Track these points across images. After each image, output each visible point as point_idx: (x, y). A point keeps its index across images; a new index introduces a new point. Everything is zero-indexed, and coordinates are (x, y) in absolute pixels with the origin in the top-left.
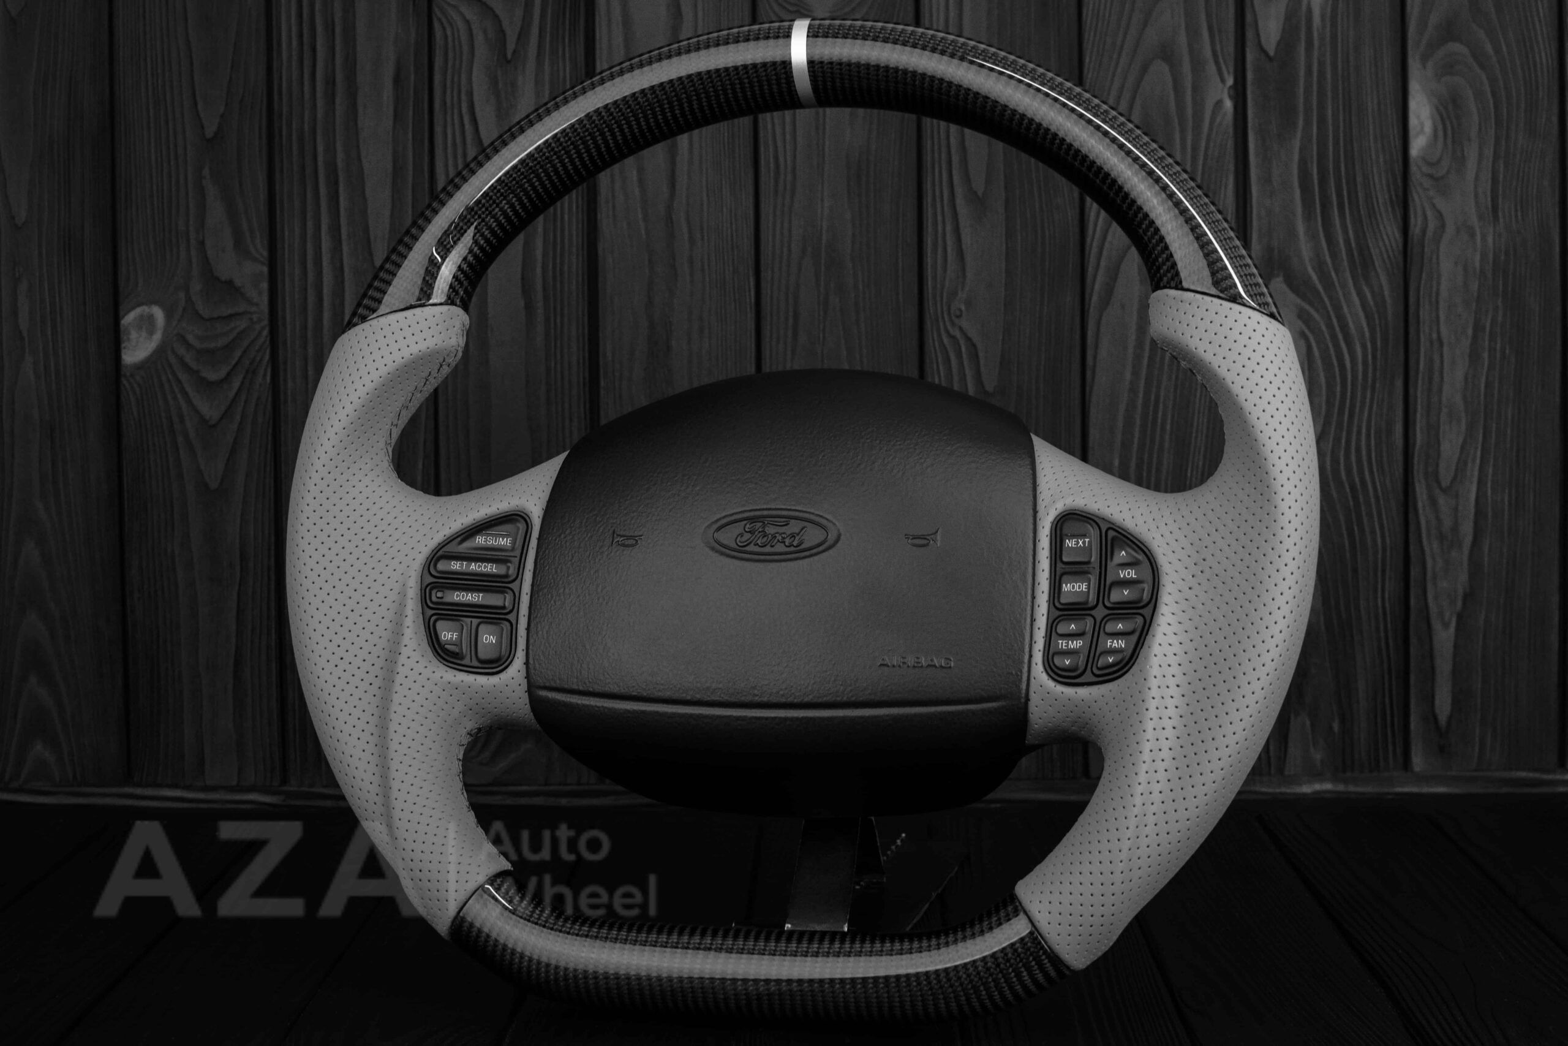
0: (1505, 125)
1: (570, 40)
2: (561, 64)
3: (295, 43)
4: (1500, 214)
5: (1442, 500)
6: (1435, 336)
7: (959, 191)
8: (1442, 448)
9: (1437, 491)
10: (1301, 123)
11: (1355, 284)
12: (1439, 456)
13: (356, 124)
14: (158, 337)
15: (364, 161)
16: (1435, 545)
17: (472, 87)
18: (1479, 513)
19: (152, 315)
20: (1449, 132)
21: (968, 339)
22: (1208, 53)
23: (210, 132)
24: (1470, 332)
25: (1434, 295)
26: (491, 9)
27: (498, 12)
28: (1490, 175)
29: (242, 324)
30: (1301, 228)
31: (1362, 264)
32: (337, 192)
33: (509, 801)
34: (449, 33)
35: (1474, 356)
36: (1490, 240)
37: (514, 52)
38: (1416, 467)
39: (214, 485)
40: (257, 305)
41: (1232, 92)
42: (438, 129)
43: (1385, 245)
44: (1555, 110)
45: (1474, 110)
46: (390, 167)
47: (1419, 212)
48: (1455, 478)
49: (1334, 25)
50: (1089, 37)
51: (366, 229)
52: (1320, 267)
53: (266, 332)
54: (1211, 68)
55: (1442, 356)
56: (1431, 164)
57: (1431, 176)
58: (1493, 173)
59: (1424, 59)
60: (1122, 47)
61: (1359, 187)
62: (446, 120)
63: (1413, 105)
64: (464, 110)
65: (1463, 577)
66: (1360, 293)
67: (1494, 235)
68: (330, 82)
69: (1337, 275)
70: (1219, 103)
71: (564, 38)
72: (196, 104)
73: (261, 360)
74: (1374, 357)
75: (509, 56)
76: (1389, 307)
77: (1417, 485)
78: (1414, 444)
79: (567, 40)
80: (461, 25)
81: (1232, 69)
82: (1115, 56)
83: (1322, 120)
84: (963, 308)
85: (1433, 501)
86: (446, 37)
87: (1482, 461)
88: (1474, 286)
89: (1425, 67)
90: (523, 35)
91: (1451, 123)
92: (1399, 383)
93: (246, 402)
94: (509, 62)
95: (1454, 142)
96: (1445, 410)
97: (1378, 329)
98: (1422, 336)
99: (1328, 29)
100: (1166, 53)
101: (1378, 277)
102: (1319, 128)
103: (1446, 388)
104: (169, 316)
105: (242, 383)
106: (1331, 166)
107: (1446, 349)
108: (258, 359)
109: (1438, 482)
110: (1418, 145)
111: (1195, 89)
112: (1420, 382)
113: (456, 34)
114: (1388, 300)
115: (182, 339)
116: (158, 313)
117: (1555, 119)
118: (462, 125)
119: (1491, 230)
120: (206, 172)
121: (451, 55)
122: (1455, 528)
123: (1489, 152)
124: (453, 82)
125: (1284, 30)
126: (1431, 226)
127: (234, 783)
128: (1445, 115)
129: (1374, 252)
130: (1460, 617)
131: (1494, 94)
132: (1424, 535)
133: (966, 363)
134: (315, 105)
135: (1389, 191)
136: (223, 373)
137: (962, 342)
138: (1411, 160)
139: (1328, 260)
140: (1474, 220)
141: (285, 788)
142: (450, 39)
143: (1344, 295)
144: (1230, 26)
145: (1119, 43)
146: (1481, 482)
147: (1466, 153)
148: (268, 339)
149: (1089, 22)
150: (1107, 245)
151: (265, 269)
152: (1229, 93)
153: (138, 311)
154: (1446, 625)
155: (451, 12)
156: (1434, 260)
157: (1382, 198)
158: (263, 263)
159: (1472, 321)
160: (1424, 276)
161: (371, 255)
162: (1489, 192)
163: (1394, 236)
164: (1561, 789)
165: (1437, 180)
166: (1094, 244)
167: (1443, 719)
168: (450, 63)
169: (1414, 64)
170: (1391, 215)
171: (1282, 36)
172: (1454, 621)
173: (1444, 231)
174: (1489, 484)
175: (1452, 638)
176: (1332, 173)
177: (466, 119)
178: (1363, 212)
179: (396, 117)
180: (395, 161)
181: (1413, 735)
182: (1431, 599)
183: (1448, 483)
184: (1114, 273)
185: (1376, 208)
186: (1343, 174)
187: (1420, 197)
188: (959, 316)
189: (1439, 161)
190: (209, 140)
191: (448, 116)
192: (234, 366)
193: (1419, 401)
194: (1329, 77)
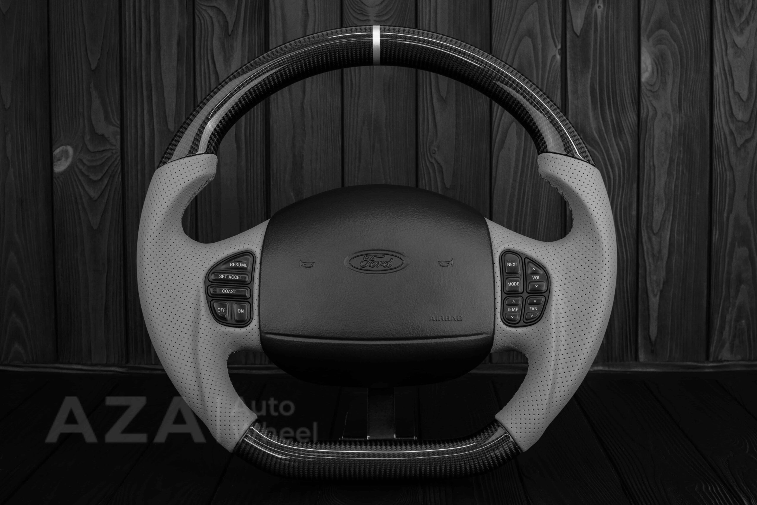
0: (685, 67)
1: (257, 25)
2: (253, 36)
3: (132, 27)
4: (682, 108)
5: (654, 239)
6: (651, 164)
7: (435, 96)
8: (654, 215)
9: (652, 235)
10: (591, 66)
11: (615, 140)
12: (653, 219)
13: (160, 62)
14: (70, 160)
15: (164, 81)
16: (651, 259)
17: (213, 47)
18: (671, 244)
19: (68, 150)
20: (659, 70)
21: (439, 164)
22: (549, 34)
23: (93, 67)
24: (668, 162)
25: (651, 145)
26: (222, 11)
27: (225, 13)
28: (678, 91)
29: (109, 154)
30: (591, 114)
31: (619, 130)
32: (151, 94)
34: (202, 21)
35: (669, 173)
36: (678, 120)
37: (232, 31)
38: (642, 223)
39: (95, 227)
40: (115, 146)
41: (560, 52)
42: (198, 67)
43: (629, 122)
44: (708, 61)
45: (671, 60)
46: (175, 83)
47: (645, 106)
48: (660, 228)
49: (607, 21)
50: (494, 26)
51: (165, 112)
52: (599, 131)
53: (119, 158)
54: (551, 41)
55: (655, 173)
56: (651, 85)
57: (651, 91)
58: (679, 89)
59: (649, 37)
60: (510, 30)
61: (618, 95)
62: (201, 63)
63: (643, 58)
64: (209, 57)
65: (663, 274)
66: (618, 145)
67: (679, 119)
68: (148, 45)
69: (607, 136)
70: (554, 57)
71: (255, 25)
72: (87, 54)
73: (117, 171)
74: (624, 173)
75: (230, 33)
76: (631, 150)
77: (643, 232)
78: (642, 213)
79: (256, 26)
80: (208, 18)
81: (560, 41)
82: (507, 35)
83: (601, 65)
84: (436, 149)
85: (650, 239)
86: (201, 24)
87: (672, 220)
88: (670, 141)
89: (648, 40)
90: (236, 23)
91: (660, 66)
92: (635, 185)
93: (110, 189)
94: (230, 36)
95: (661, 75)
96: (656, 198)
97: (626, 161)
98: (646, 163)
99: (605, 23)
100: (530, 34)
101: (626, 136)
102: (600, 68)
103: (657, 188)
104: (75, 150)
105: (108, 181)
106: (605, 86)
107: (656, 170)
108: (115, 171)
109: (653, 232)
110: (645, 77)
111: (543, 49)
112: (644, 185)
113: (206, 23)
114: (630, 147)
115: (81, 160)
116: (70, 150)
117: (708, 65)
118: (208, 64)
119: (678, 116)
120: (92, 85)
121: (203, 33)
122: (660, 252)
123: (678, 80)
124: (204, 45)
125: (584, 24)
126: (651, 114)
127: (105, 363)
128: (657, 62)
129: (624, 125)
130: (661, 292)
131: (680, 53)
132: (646, 254)
133: (437, 175)
134: (141, 55)
135: (631, 97)
136: (99, 177)
137: (435, 165)
138: (642, 85)
139: (603, 128)
140: (670, 111)
141: (127, 365)
142: (203, 25)
143: (610, 145)
144: (560, 21)
145: (508, 28)
146: (672, 231)
147: (667, 81)
148: (120, 161)
149: (495, 17)
150: (502, 121)
151: (119, 130)
152: (559, 53)
153: (61, 148)
154: (655, 296)
155: (203, 12)
156: (652, 129)
157: (628, 100)
158: (117, 127)
159: (669, 157)
160: (647, 136)
161: (167, 123)
162: (677, 98)
163: (634, 118)
164: (707, 370)
165: (654, 92)
166: (496, 121)
167: (653, 338)
168: (203, 36)
169: (644, 39)
170: (632, 109)
171: (583, 26)
172: (659, 293)
173: (656, 116)
174: (676, 231)
175: (658, 301)
176: (605, 89)
177: (210, 61)
178: (619, 107)
179: (178, 60)
180: (178, 81)
181: (639, 345)
182: (648, 283)
183: (657, 231)
184: (505, 134)
185: (626, 106)
186: (611, 89)
187: (646, 100)
188: (434, 153)
189: (654, 84)
190: (93, 71)
191: (202, 60)
192: (105, 173)
193: (644, 193)
194: (605, 45)
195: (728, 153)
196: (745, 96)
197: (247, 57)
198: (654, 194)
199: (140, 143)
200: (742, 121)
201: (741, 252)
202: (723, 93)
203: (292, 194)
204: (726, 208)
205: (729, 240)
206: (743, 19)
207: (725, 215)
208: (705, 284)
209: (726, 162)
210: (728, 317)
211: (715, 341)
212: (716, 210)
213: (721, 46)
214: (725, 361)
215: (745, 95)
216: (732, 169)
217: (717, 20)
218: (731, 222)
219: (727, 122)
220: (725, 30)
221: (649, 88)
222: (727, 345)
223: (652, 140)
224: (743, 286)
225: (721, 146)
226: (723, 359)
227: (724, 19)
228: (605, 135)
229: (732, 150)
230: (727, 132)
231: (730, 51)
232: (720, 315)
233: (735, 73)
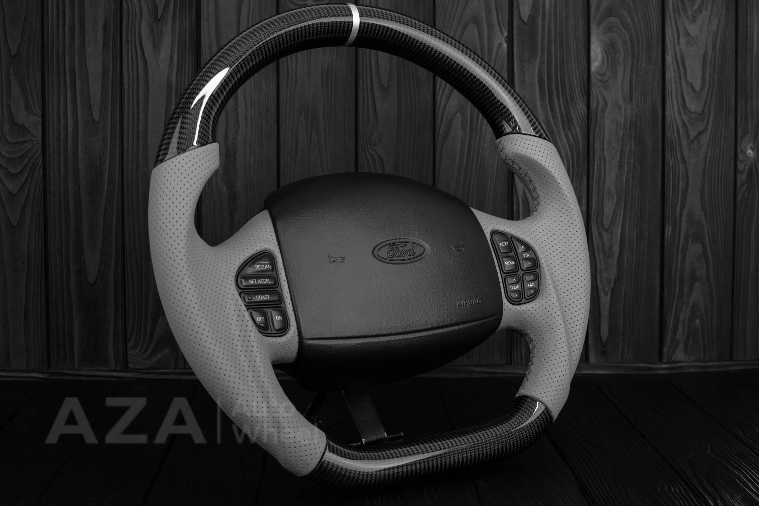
0: (636, 57)
1: (189, 10)
2: (184, 21)
3: (55, 10)
4: (634, 99)
5: (604, 235)
6: (602, 156)
7: (375, 85)
8: (605, 210)
9: (602, 230)
10: (539, 54)
11: (564, 132)
12: (603, 214)
13: (85, 49)
15: (89, 67)
16: (601, 256)
17: (141, 32)
18: (622, 241)
20: (610, 59)
21: (379, 156)
22: (495, 20)
23: (13, 52)
24: (618, 155)
25: (602, 137)
28: (629, 81)
29: (29, 146)
30: (539, 104)
31: (568, 122)
32: (75, 82)
33: (157, 377)
34: (130, 5)
35: (620, 166)
36: (629, 111)
37: (162, 15)
38: (592, 219)
39: (15, 224)
40: (36, 136)
41: (506, 39)
42: (125, 53)
43: (578, 113)
44: (660, 50)
45: (622, 49)
46: (101, 70)
47: (595, 98)
48: (611, 224)
49: (555, 8)
50: (438, 12)
51: (89, 101)
52: (547, 123)
53: (40, 150)
54: (497, 28)
55: (605, 167)
56: (601, 75)
57: (601, 80)
58: (631, 79)
59: (599, 24)
60: (454, 16)
61: (567, 86)
62: (128, 49)
63: (593, 47)
64: (137, 42)
65: (614, 271)
66: (567, 136)
67: (630, 109)
68: (72, 29)
69: (556, 128)
70: (500, 44)
72: (6, 38)
73: (38, 163)
74: (573, 166)
75: (159, 17)
76: (580, 143)
77: (593, 227)
78: (592, 208)
79: (187, 10)
80: (136, 2)
81: (506, 28)
82: (451, 22)
83: (549, 53)
84: (377, 141)
85: (600, 235)
86: (129, 7)
87: (623, 217)
88: (621, 133)
89: (598, 29)
90: (166, 7)
91: (611, 56)
92: (585, 179)
93: (30, 183)
95: (612, 65)
96: (606, 192)
97: (575, 153)
98: (596, 156)
99: (553, 9)
100: (476, 20)
101: (575, 127)
102: (548, 58)
103: (607, 182)
105: (29, 174)
106: (553, 76)
107: (607, 163)
108: (36, 163)
109: (604, 227)
110: (595, 66)
111: (489, 38)
112: (595, 179)
113: (133, 6)
114: (580, 139)
117: (660, 55)
118: (136, 50)
119: (629, 106)
120: (11, 72)
121: (131, 17)
122: (611, 248)
123: (628, 69)
124: (132, 30)
125: (532, 9)
126: (601, 104)
127: (25, 368)
128: (608, 51)
129: (573, 116)
130: (613, 290)
131: (631, 41)
132: (596, 252)
133: (378, 168)
134: (64, 40)
135: (581, 87)
136: (19, 170)
137: (376, 157)
138: (592, 74)
139: (552, 120)
140: (621, 102)
141: (48, 371)
142: (130, 9)
143: (558, 137)
144: (506, 7)
145: (451, 15)
146: (623, 227)
147: (617, 70)
148: (41, 153)
149: (438, 4)
150: (446, 111)
151: (40, 119)
152: (505, 39)
154: (606, 294)
156: (602, 120)
157: (577, 90)
158: (39, 116)
159: (619, 150)
160: (597, 128)
161: (92, 113)
162: (628, 87)
163: (583, 109)
164: (660, 372)
165: (603, 82)
166: (440, 111)
167: (604, 338)
168: (130, 21)
169: (593, 27)
170: (582, 99)
171: (531, 13)
172: (610, 292)
173: (607, 107)
174: (627, 227)
175: (609, 301)
176: (554, 79)
177: (138, 48)
178: (568, 97)
179: (104, 45)
180: (103, 68)
181: (590, 347)
182: (599, 281)
183: (608, 227)
184: (449, 125)
185: (575, 96)
186: (559, 79)
187: (595, 90)
188: (375, 145)
189: (605, 73)
190: (13, 56)
191: (130, 46)
192: (25, 166)
193: (594, 188)
194: (553, 33)
195: (680, 146)
196: (698, 88)
197: (177, 43)
198: (604, 187)
199: (62, 134)
200: (695, 113)
201: (695, 248)
202: (676, 83)
203: (225, 188)
204: (679, 203)
205: (683, 236)
206: (696, 7)
207: (678, 209)
208: (658, 282)
209: (679, 155)
210: (682, 316)
211: (668, 341)
212: (669, 205)
213: (673, 34)
214: (679, 362)
215: (697, 86)
216: (684, 162)
217: (669, 9)
218: (684, 218)
219: (680, 114)
220: (677, 19)
221: (599, 77)
222: (681, 346)
223: (602, 132)
224: (697, 284)
225: (673, 139)
226: (676, 361)
227: (676, 6)
228: (554, 126)
229: (685, 142)
230: (680, 125)
231: (682, 39)
232: (673, 314)
233: (688, 63)
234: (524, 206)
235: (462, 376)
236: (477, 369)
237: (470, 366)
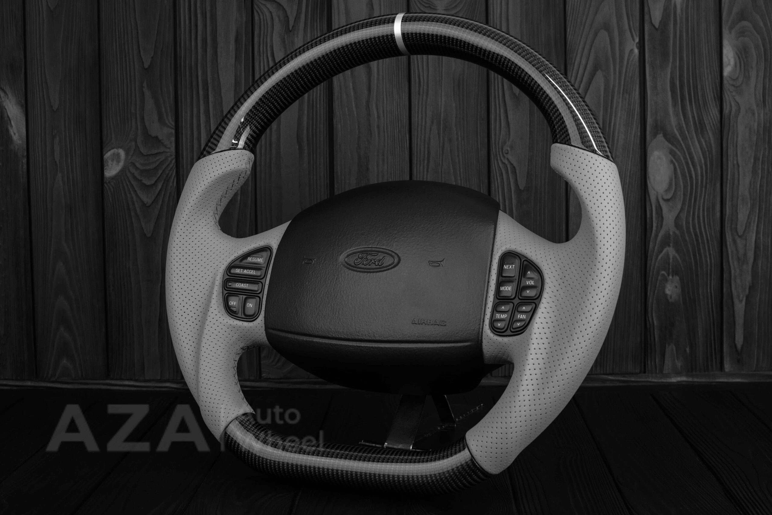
0: (769, 60)
1: (320, 22)
2: (315, 32)
3: (187, 22)
4: (767, 103)
5: (739, 241)
6: (735, 162)
7: (506, 93)
8: (739, 216)
9: (737, 237)
10: (671, 60)
11: (697, 137)
12: (737, 221)
13: (217, 61)
14: (121, 164)
15: (221, 79)
16: (736, 263)
17: (272, 44)
18: (757, 247)
19: (119, 153)
20: (743, 65)
21: (512, 164)
22: (627, 27)
23: (146, 66)
24: (752, 160)
25: (735, 142)
26: (282, 6)
27: (285, 7)
28: (762, 86)
29: (162, 157)
30: (671, 110)
31: (700, 127)
32: (208, 94)
33: (291, 386)
34: (262, 17)
35: (754, 172)
36: (762, 115)
37: (293, 27)
38: (726, 226)
39: (149, 235)
40: (170, 148)
41: (638, 45)
42: (257, 64)
43: (712, 119)
45: (754, 54)
46: (233, 81)
47: (728, 103)
48: (745, 230)
49: (687, 14)
50: (569, 19)
51: (222, 112)
52: (680, 129)
53: (174, 161)
54: (628, 34)
55: (739, 172)
56: (734, 80)
57: (733, 85)
58: (763, 83)
59: (731, 29)
60: (585, 22)
61: (699, 91)
62: (259, 60)
63: (725, 51)
64: (269, 54)
65: (749, 278)
66: (699, 142)
67: (764, 114)
68: (205, 41)
69: (689, 134)
70: (632, 51)
71: (317, 20)
72: (140, 52)
73: (172, 175)
74: (706, 172)
75: (291, 28)
76: (713, 148)
77: (727, 234)
78: (725, 214)
80: (267, 13)
81: (638, 34)
82: (582, 28)
83: (681, 59)
84: (509, 149)
85: (735, 242)
86: (260, 19)
87: (758, 224)
88: (754, 139)
89: (730, 33)
90: (297, 18)
91: (744, 61)
92: (718, 185)
93: (164, 195)
94: (290, 31)
95: (745, 69)
96: (740, 198)
97: (708, 158)
98: (729, 162)
99: (684, 14)
100: (607, 27)
101: (708, 134)
102: (680, 63)
103: (741, 187)
104: (127, 154)
105: (163, 186)
106: (686, 82)
107: (741, 169)
108: (170, 174)
109: (737, 234)
110: (727, 71)
111: (621, 43)
112: (728, 184)
113: (265, 18)
114: (713, 145)
115: (133, 164)
116: (122, 153)
118: (268, 62)
119: (763, 111)
120: (145, 84)
121: (262, 28)
122: (745, 255)
123: (761, 74)
124: (263, 41)
125: (663, 15)
126: (734, 110)
127: (159, 378)
128: (740, 56)
129: (706, 122)
130: (747, 297)
131: (764, 46)
132: (730, 258)
133: (509, 176)
134: (197, 53)
135: (713, 92)
136: (153, 182)
137: (509, 166)
138: (724, 78)
139: (684, 125)
140: (754, 107)
142: (262, 20)
143: (692, 143)
144: (637, 14)
145: (584, 21)
146: (758, 233)
147: (750, 75)
148: (175, 165)
149: (569, 11)
151: (173, 131)
152: (637, 46)
153: (112, 151)
154: (741, 301)
155: (262, 6)
156: (735, 126)
157: (710, 95)
158: (172, 128)
159: (753, 155)
160: (730, 134)
162: (761, 92)
163: (716, 114)
165: (737, 87)
167: (739, 346)
168: (262, 32)
169: (725, 32)
170: (714, 104)
171: (662, 18)
172: (745, 298)
173: (739, 112)
174: (762, 233)
175: (744, 307)
176: (686, 84)
177: (270, 58)
178: (701, 103)
179: (236, 57)
180: (236, 80)
181: (725, 354)
182: (733, 289)
183: (742, 233)
185: (707, 101)
186: (691, 84)
187: (728, 96)
188: (507, 153)
189: (737, 78)
190: (146, 69)
191: (262, 58)
192: (159, 177)
193: (728, 194)
194: (685, 38)
198: (738, 194)
221: (731, 82)
223: (735, 137)
228: (686, 132)
234: (657, 213)
235: (596, 385)
236: (610, 377)
237: (604, 374)
